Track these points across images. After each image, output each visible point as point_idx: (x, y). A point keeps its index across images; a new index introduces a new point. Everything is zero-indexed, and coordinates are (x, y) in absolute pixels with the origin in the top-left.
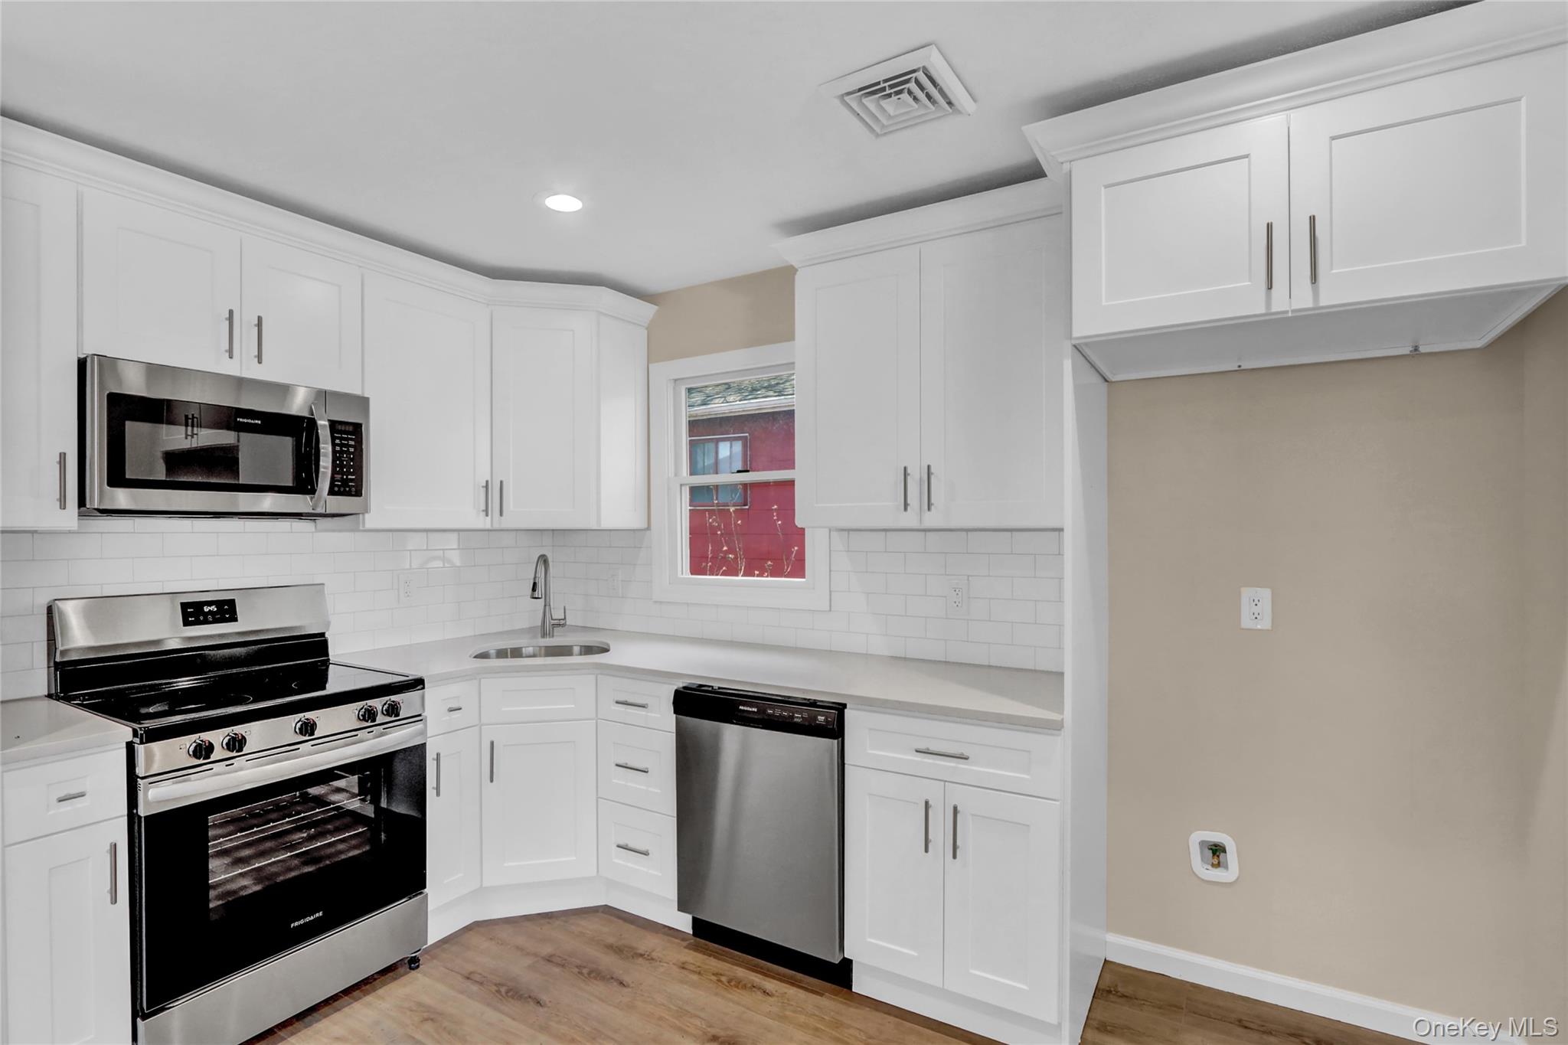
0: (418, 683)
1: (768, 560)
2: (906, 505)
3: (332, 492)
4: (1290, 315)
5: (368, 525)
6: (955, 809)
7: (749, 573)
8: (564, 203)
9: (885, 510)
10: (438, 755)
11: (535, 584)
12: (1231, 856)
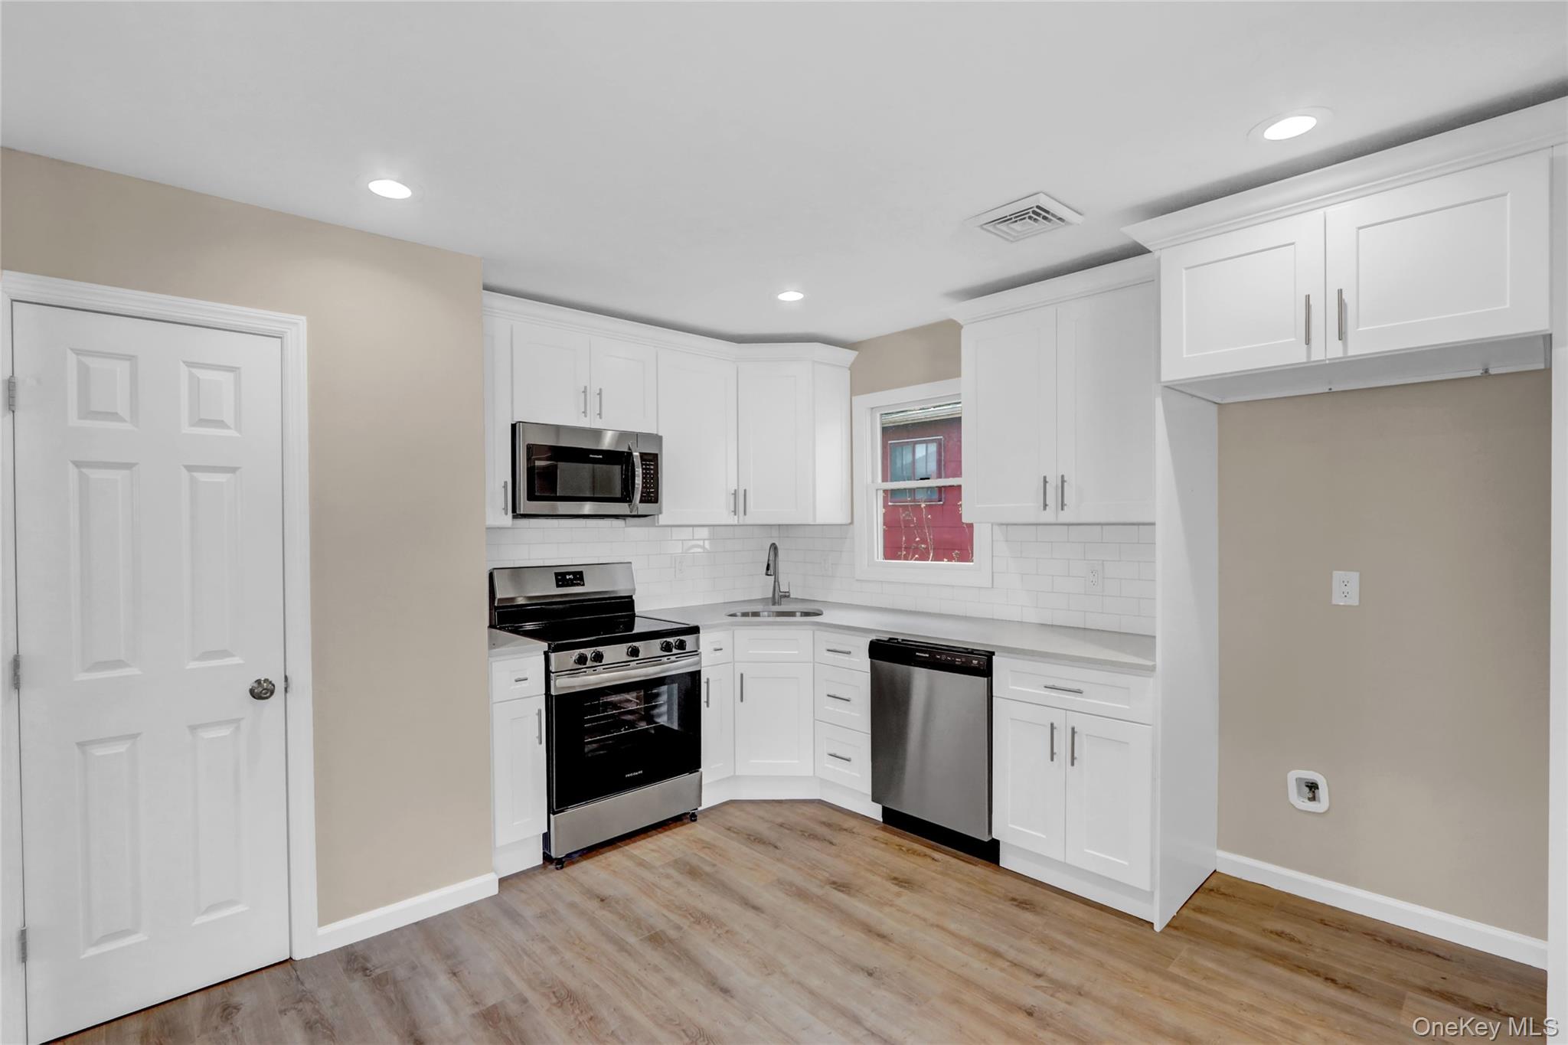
0: (695, 630)
1: (955, 550)
2: (1045, 506)
3: (641, 501)
4: (1327, 362)
5: (661, 522)
6: (1073, 729)
7: (937, 558)
8: (791, 296)
9: (1028, 508)
10: (708, 679)
11: (768, 565)
12: (1323, 792)
